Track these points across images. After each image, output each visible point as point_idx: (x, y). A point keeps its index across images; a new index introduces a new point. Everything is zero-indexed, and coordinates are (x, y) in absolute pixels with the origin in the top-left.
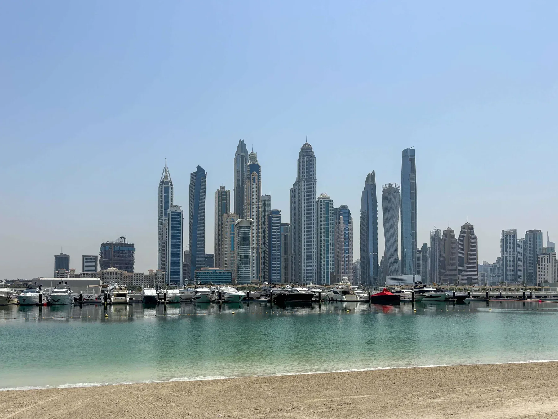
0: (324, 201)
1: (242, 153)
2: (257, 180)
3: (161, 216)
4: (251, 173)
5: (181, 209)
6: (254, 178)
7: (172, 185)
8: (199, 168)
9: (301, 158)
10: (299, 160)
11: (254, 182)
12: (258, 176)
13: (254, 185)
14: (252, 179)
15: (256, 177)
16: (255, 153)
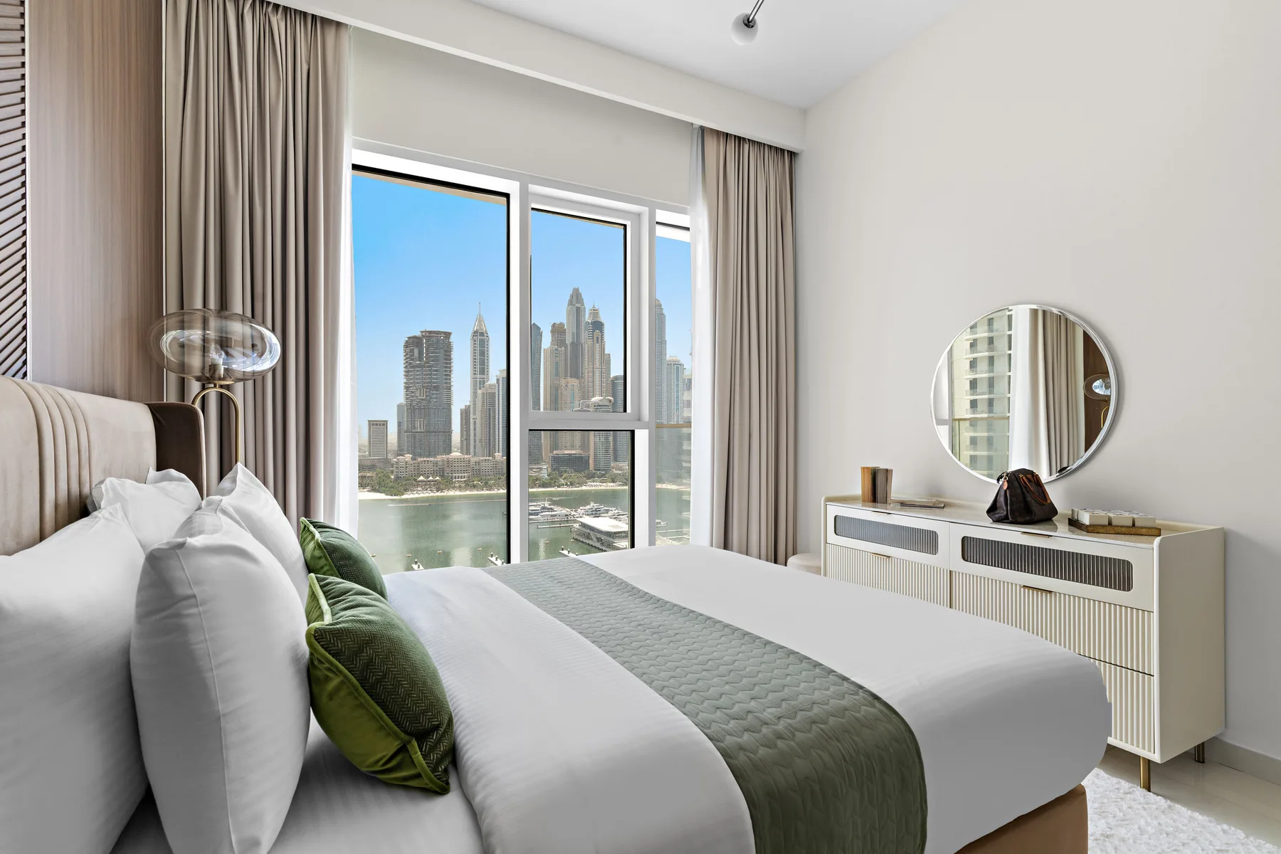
0: (674, 364)
1: (578, 303)
2: (600, 340)
3: (475, 374)
4: (593, 332)
6: (597, 338)
7: (488, 337)
11: (598, 342)
12: (602, 335)
13: (597, 346)
14: (595, 339)
15: (600, 337)
16: (596, 308)
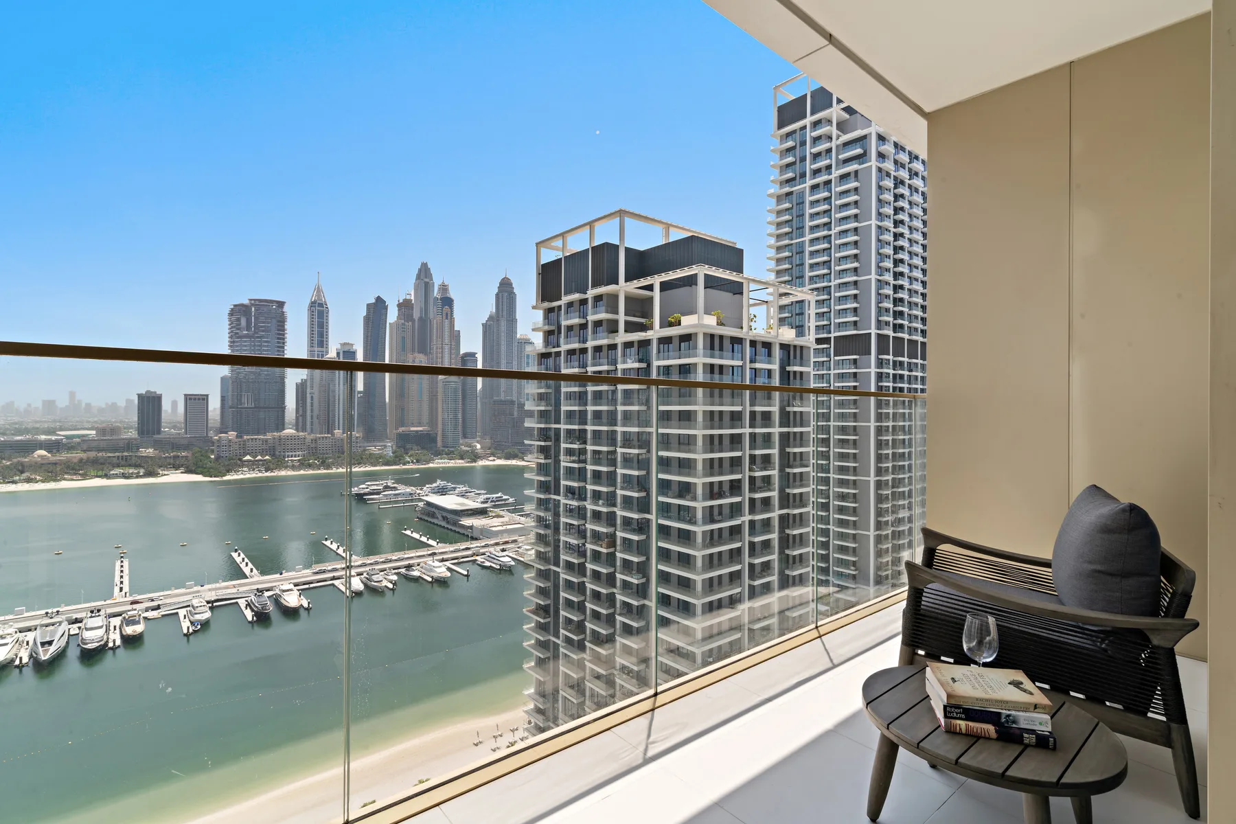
0: (524, 343)
1: (426, 278)
2: (450, 316)
3: (312, 347)
4: (442, 308)
5: (354, 347)
6: (447, 314)
7: (327, 308)
8: (379, 299)
9: (501, 294)
10: (497, 295)
11: (447, 318)
12: (451, 312)
13: (447, 322)
14: (444, 315)
15: (449, 313)
16: (446, 284)
